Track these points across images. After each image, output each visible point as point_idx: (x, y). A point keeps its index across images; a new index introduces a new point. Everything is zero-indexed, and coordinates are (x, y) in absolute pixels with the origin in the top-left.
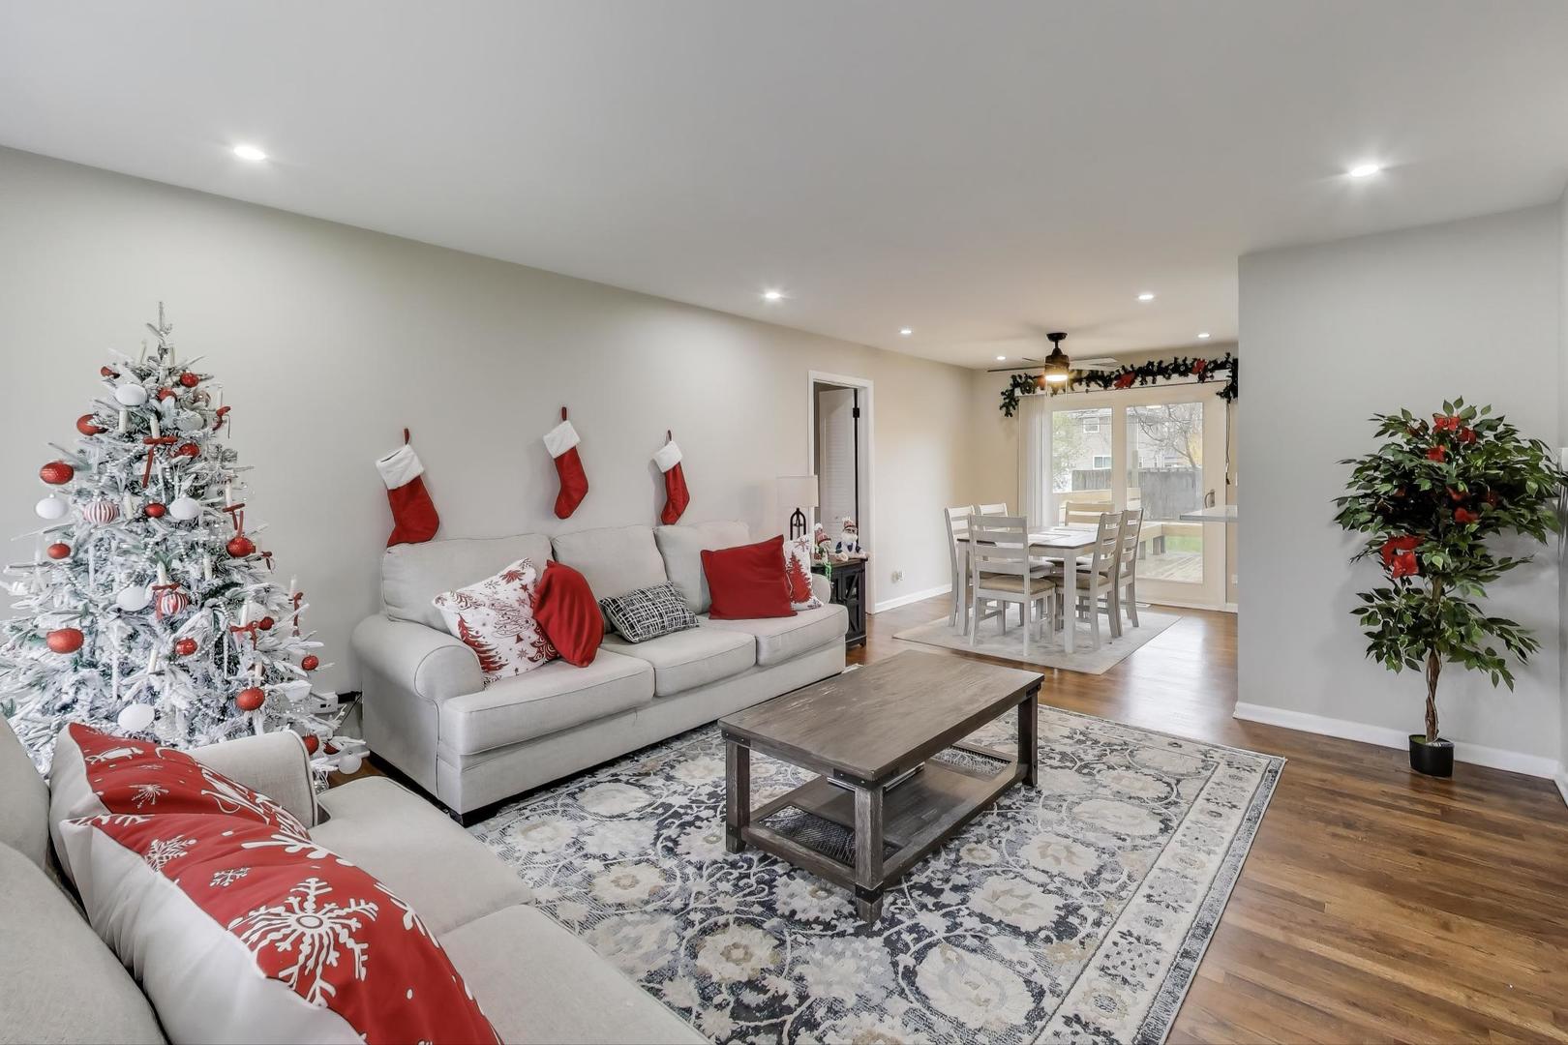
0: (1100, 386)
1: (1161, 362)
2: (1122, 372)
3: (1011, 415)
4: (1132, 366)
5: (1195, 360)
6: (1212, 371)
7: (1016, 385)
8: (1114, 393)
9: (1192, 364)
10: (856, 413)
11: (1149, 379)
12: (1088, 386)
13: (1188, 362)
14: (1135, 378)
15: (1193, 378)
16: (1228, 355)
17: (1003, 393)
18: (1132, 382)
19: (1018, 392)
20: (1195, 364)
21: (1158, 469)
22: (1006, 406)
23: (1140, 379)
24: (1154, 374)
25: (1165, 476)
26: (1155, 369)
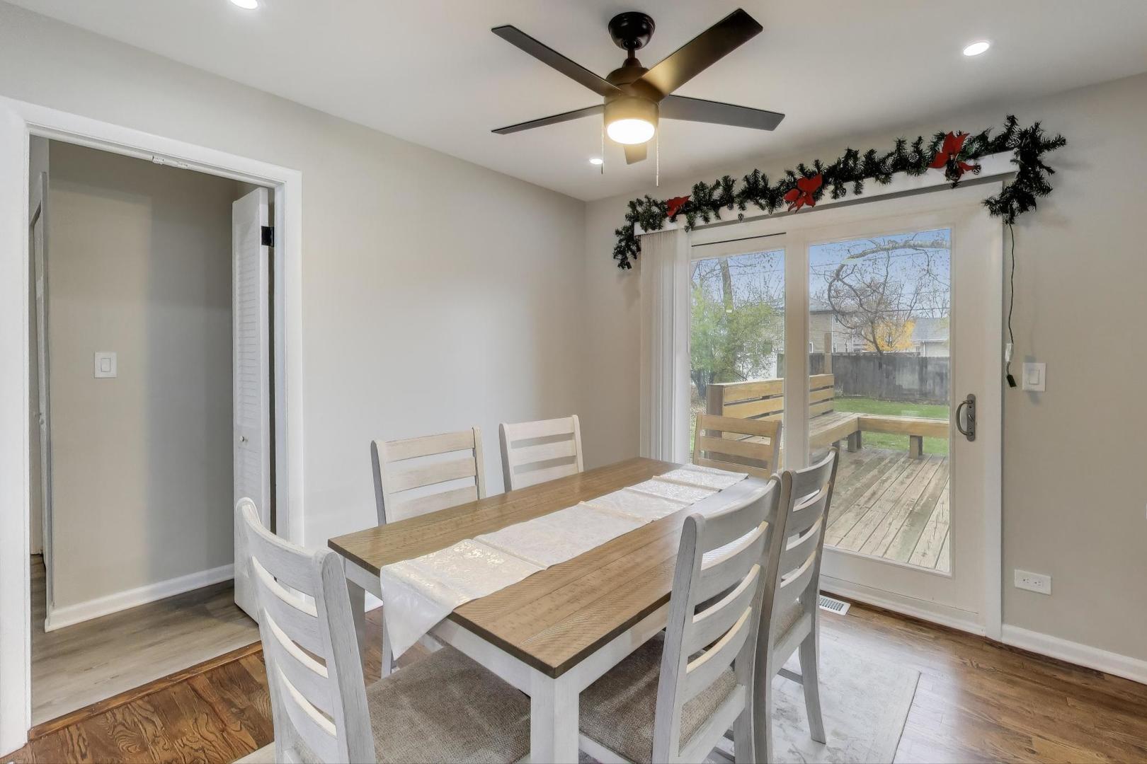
0: (763, 208)
1: (872, 152)
2: (798, 176)
3: (629, 267)
4: (817, 164)
5: (941, 137)
6: (976, 156)
7: (634, 218)
8: (789, 221)
9: (933, 147)
10: (268, 236)
11: (849, 186)
12: (743, 208)
13: (925, 147)
14: (823, 186)
15: (936, 176)
16: (1012, 120)
17: (618, 233)
18: (817, 195)
19: (638, 230)
20: (940, 147)
21: (849, 353)
22: (620, 251)
23: (831, 187)
24: (857, 178)
25: (855, 358)
26: (860, 166)
